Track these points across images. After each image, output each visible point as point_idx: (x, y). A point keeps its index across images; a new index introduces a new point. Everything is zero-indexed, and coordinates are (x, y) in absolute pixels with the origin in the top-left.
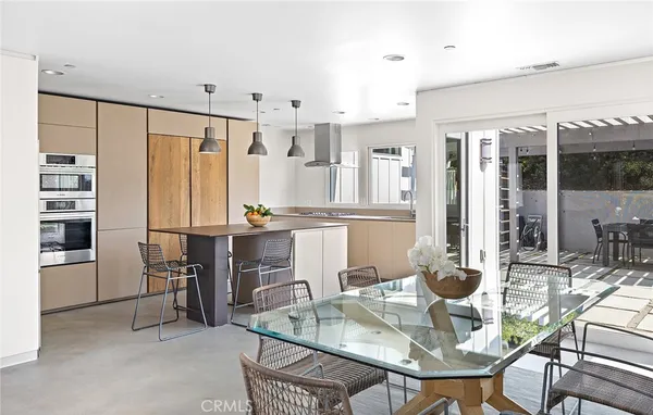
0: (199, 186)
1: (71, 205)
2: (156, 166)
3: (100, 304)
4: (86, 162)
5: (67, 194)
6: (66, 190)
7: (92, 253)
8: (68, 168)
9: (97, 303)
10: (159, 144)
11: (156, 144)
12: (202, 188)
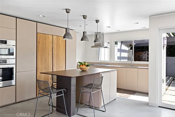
0: (56, 55)
1: (5, 62)
2: (40, 45)
3: (17, 103)
4: (11, 43)
5: (3, 57)
6: (3, 55)
7: (13, 82)
8: (3, 46)
9: (16, 103)
10: (41, 36)
11: (40, 38)
12: (57, 55)
